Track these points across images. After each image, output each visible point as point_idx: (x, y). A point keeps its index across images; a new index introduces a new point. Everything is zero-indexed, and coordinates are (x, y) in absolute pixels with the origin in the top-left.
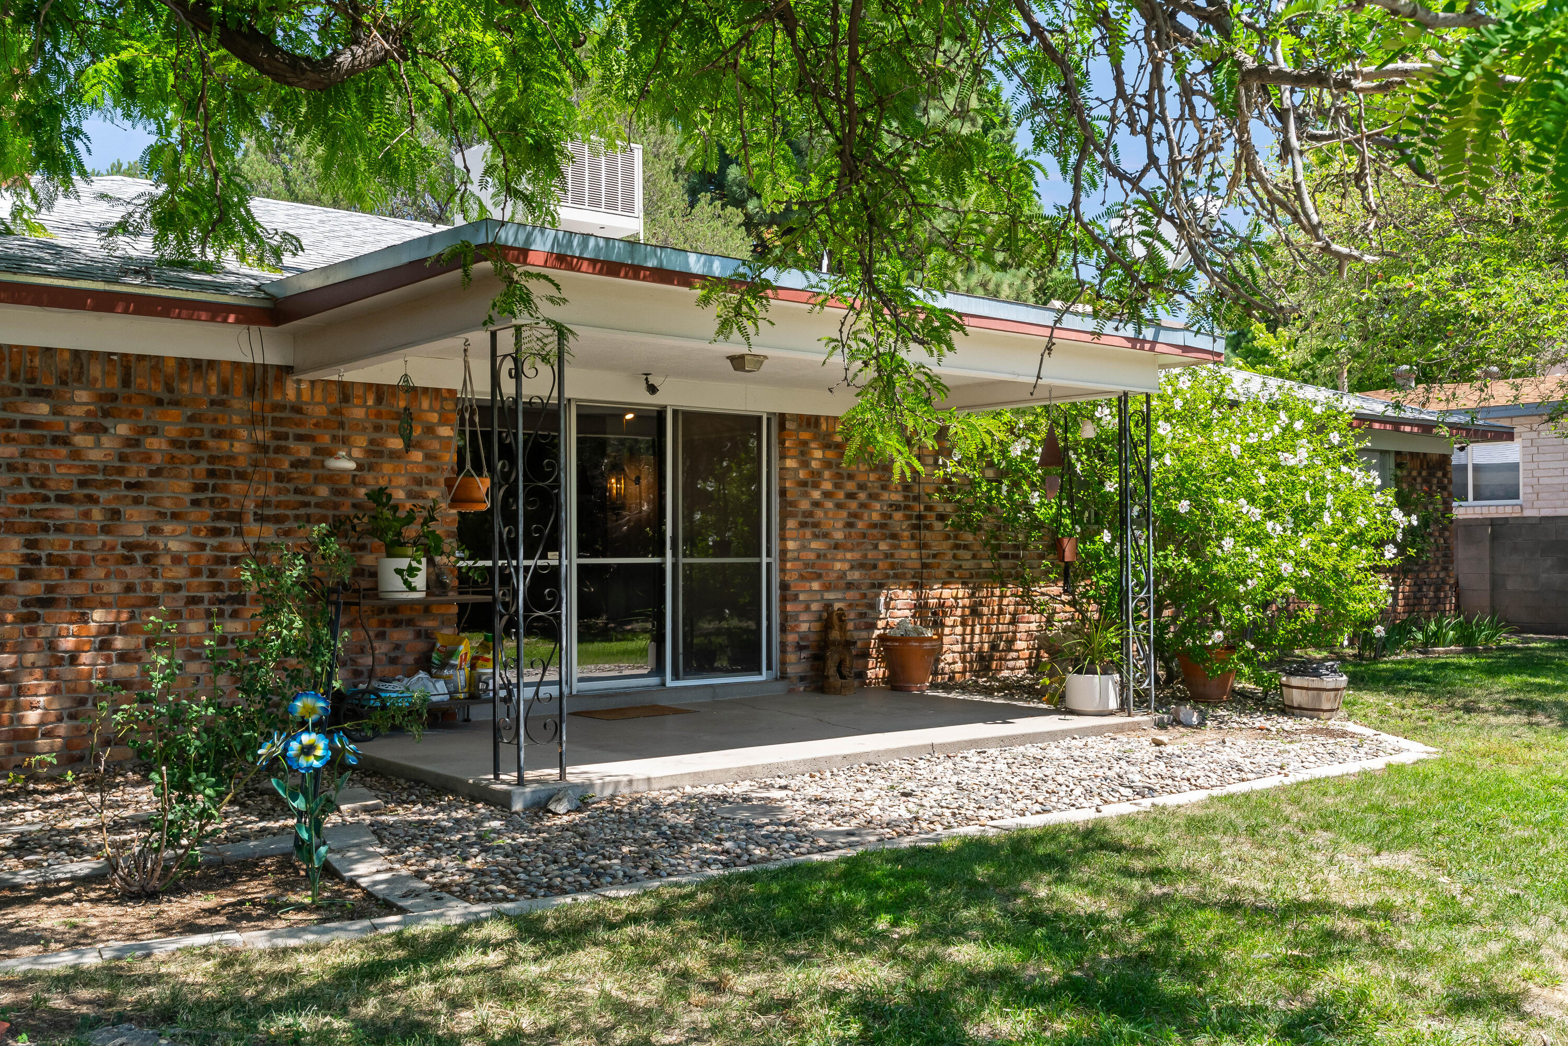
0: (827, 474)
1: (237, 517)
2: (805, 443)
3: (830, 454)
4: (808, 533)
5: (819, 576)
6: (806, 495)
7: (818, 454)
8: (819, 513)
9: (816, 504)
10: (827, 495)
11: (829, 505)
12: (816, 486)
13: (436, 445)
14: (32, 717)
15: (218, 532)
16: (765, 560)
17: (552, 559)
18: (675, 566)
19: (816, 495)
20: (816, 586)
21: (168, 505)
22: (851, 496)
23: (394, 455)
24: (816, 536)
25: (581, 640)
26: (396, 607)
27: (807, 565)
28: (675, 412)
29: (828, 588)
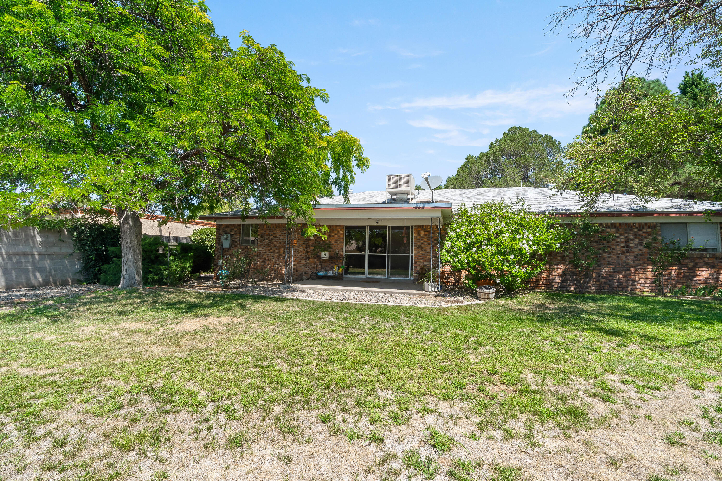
0: (425, 237)
1: (309, 246)
2: (419, 231)
3: (426, 233)
4: (420, 250)
5: (423, 259)
6: (419, 242)
7: (423, 233)
8: (423, 246)
9: (422, 244)
10: (425, 242)
11: (426, 244)
12: (422, 240)
13: (339, 234)
14: (283, 272)
15: (306, 248)
16: (410, 255)
17: (363, 253)
18: (388, 256)
19: (422, 242)
20: (421, 261)
21: (300, 244)
22: (433, 242)
23: (333, 236)
24: (422, 250)
25: (369, 268)
26: (324, 260)
27: (419, 256)
28: (389, 227)
29: (425, 261)
